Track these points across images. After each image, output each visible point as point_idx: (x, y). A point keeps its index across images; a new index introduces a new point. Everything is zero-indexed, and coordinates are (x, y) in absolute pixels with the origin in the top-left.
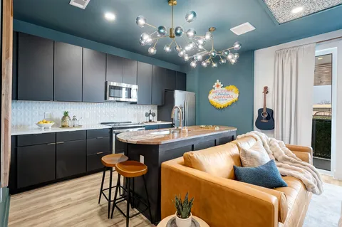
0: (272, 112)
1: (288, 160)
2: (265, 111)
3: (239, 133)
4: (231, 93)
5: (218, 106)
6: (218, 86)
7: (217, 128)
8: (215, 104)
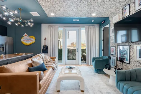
0: (47, 46)
1: (50, 62)
2: (45, 46)
3: (34, 55)
4: (32, 39)
5: (26, 44)
6: (26, 36)
7: (24, 54)
8: (25, 44)
